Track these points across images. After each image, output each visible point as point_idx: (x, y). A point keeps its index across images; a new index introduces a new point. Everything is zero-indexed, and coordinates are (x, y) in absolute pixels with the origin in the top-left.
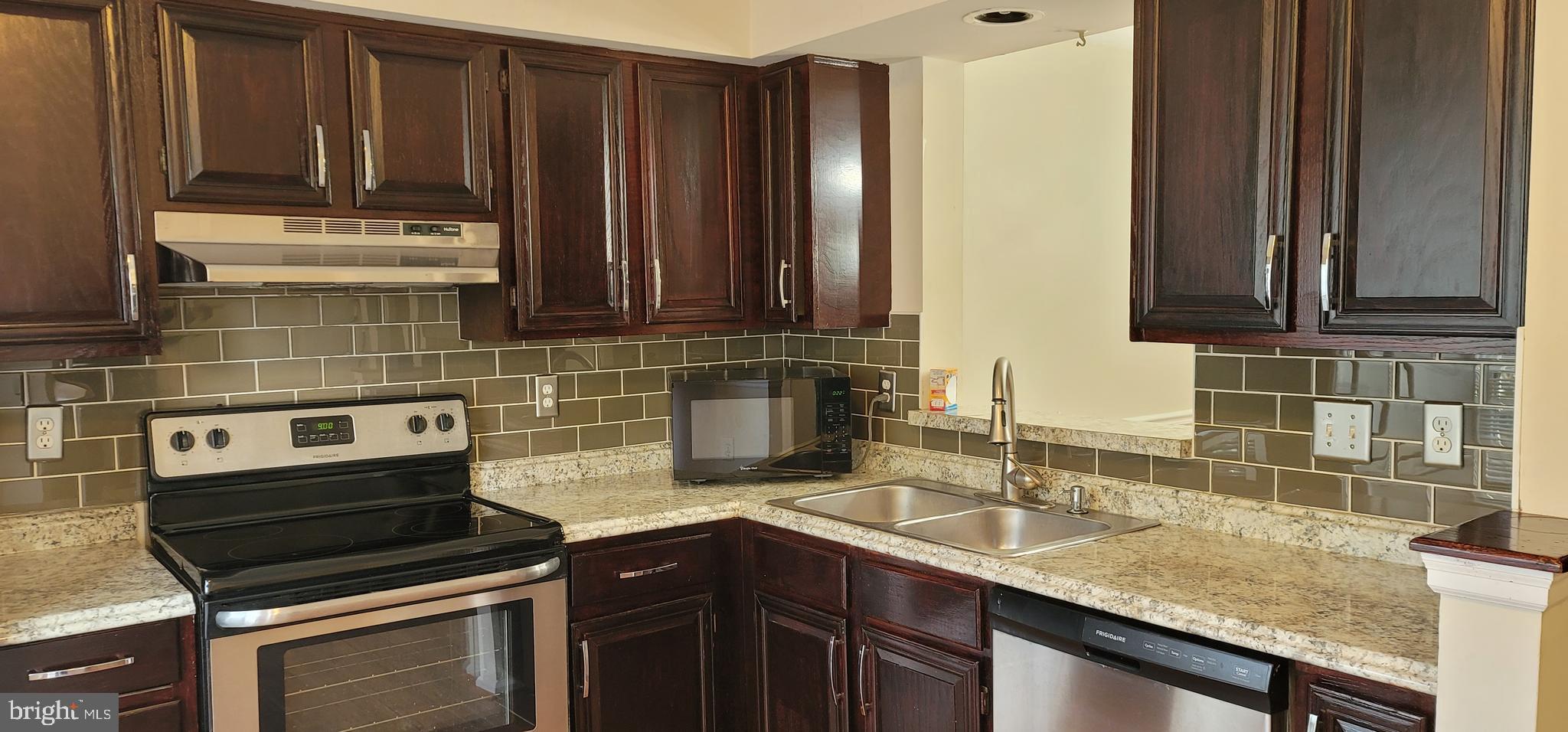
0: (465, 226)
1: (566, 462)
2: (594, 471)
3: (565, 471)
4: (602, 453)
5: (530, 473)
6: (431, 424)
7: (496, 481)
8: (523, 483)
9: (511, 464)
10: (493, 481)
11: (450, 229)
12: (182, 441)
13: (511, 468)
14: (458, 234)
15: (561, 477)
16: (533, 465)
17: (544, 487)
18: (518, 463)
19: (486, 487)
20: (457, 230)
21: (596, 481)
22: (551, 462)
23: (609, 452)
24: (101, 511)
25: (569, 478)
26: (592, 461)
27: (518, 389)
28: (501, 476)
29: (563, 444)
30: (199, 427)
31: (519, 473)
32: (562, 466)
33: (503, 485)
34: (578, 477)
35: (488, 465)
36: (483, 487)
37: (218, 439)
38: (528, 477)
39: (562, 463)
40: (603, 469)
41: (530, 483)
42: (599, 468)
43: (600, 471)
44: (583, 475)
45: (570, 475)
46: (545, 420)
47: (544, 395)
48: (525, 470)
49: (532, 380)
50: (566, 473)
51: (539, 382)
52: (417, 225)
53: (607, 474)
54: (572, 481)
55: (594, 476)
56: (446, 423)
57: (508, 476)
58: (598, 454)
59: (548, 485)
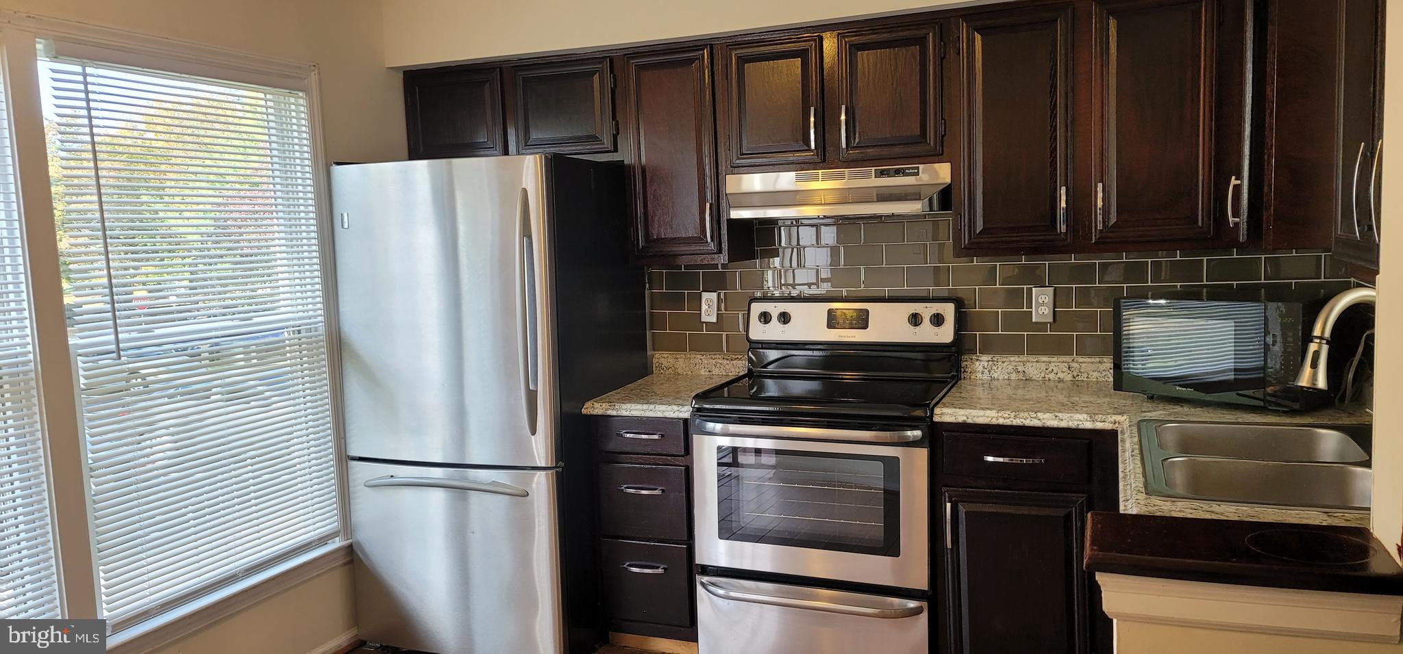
0: (921, 167)
1: (1057, 364)
2: (1085, 375)
3: (1055, 371)
4: (1098, 360)
5: (1020, 369)
6: (926, 321)
7: (989, 371)
8: (1014, 376)
9: (1004, 359)
10: (986, 371)
11: (911, 171)
12: (765, 318)
13: (1003, 362)
14: (917, 174)
15: (1052, 376)
16: (1024, 363)
17: (1034, 382)
18: (1012, 359)
19: (980, 375)
20: (916, 171)
21: (1088, 384)
22: (1043, 362)
23: (1105, 360)
24: (733, 356)
25: (1059, 378)
26: (1083, 365)
27: (1016, 298)
28: (994, 368)
29: (1057, 347)
30: (774, 309)
31: (1010, 367)
32: (1052, 367)
33: (995, 375)
34: (1069, 378)
35: (985, 358)
36: (977, 375)
37: (785, 318)
38: (1019, 372)
39: (1053, 364)
40: (1095, 374)
41: (1021, 376)
42: (1091, 373)
43: (1092, 376)
44: (1074, 377)
45: (1061, 375)
46: (1041, 326)
47: (1041, 303)
48: (1016, 366)
49: (1030, 291)
50: (1057, 374)
51: (1036, 293)
52: (884, 170)
53: (1100, 380)
54: (1060, 380)
55: (1085, 379)
56: (938, 320)
57: (1000, 369)
58: (1093, 360)
59: (1038, 381)
